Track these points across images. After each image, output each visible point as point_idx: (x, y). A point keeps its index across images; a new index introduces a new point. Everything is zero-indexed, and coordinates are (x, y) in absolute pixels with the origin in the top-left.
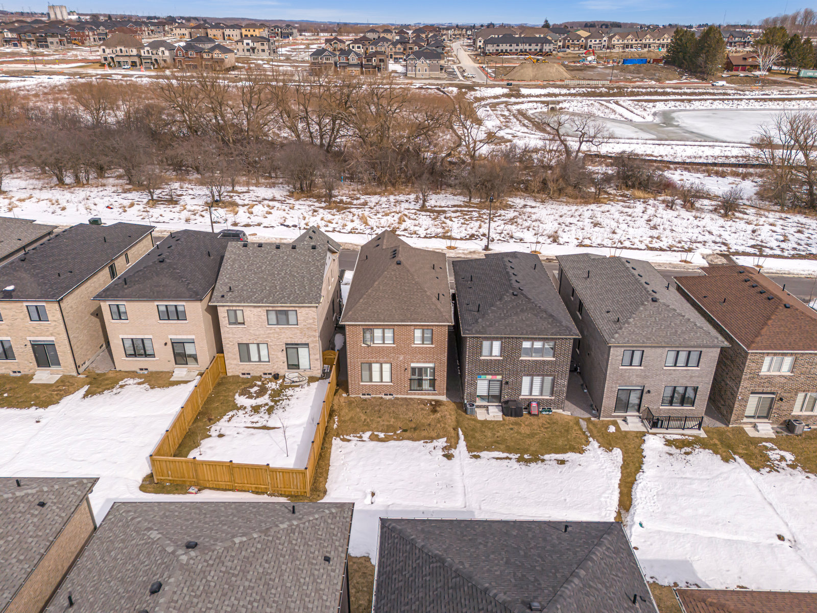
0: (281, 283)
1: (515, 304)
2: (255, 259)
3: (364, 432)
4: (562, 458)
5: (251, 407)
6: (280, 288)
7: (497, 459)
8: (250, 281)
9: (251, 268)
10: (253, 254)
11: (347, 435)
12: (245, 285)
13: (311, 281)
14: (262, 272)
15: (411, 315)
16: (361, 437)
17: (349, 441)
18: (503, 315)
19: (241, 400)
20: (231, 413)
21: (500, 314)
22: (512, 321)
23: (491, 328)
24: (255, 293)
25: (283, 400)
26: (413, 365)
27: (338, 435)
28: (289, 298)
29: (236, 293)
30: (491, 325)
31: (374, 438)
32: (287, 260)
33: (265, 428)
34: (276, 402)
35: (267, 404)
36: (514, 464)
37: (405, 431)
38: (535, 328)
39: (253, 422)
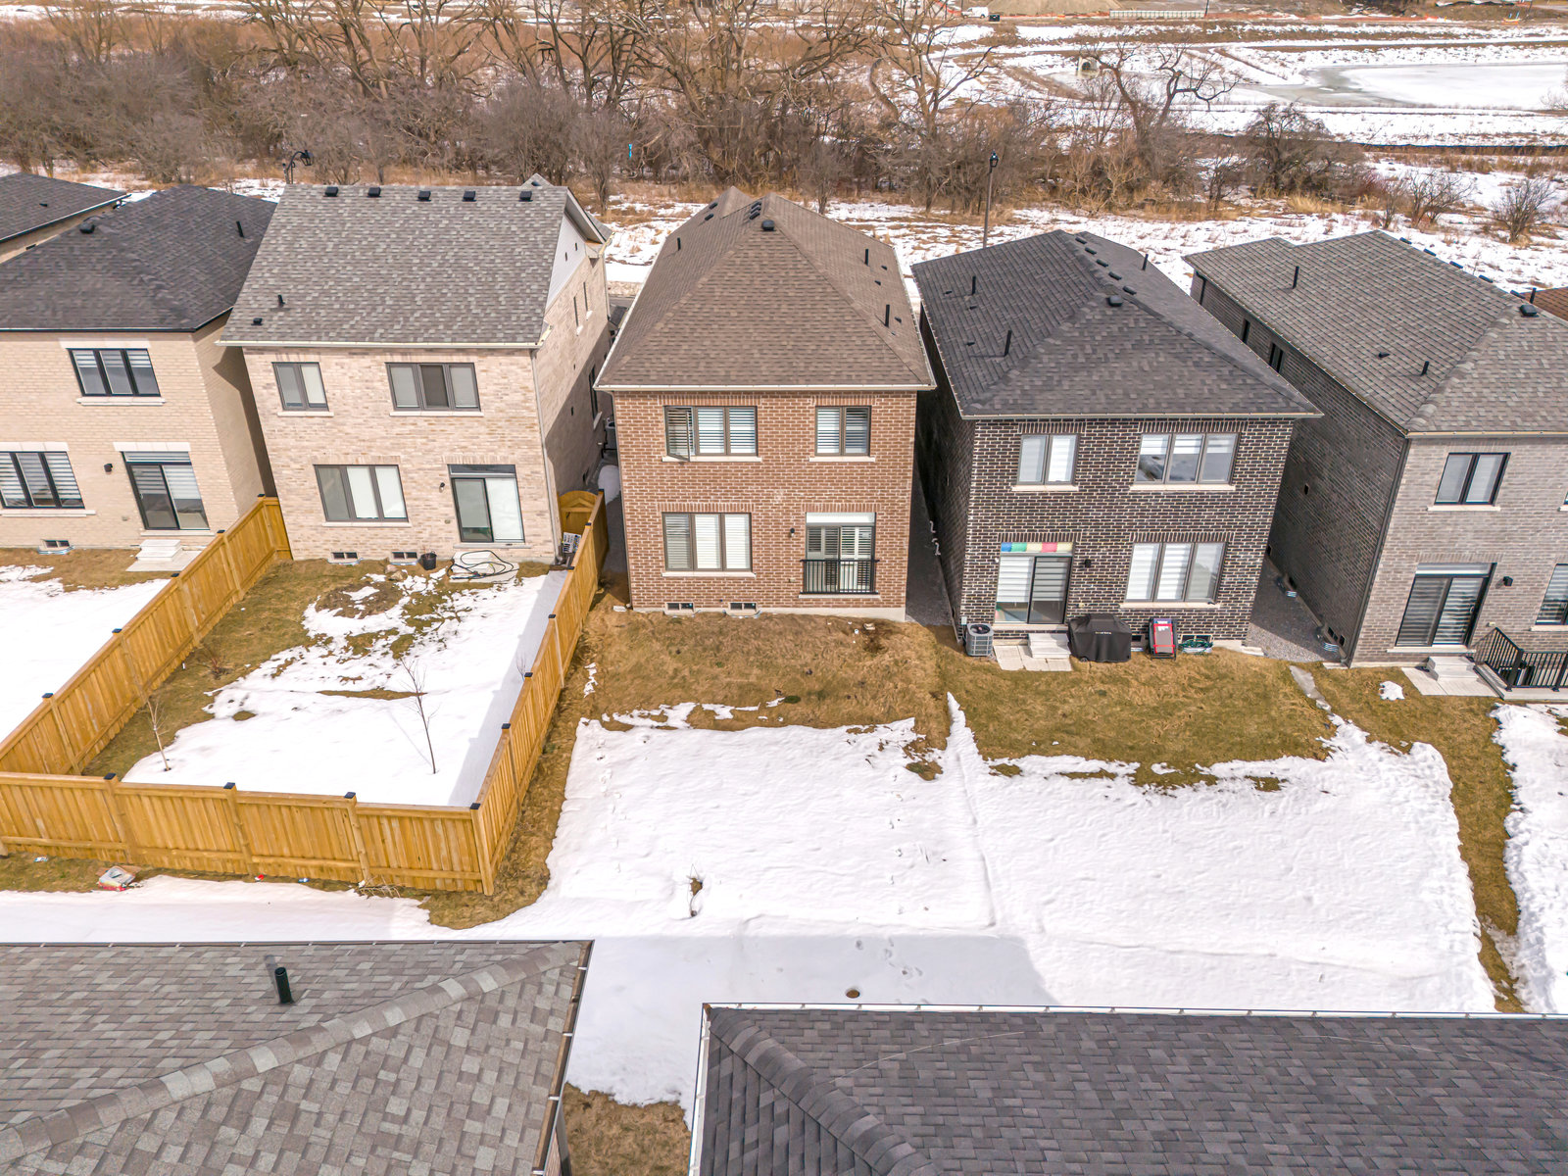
0: (429, 289)
1: (1115, 328)
2: (357, 227)
3: (671, 705)
4: (1266, 774)
5: (348, 638)
6: (425, 300)
7: (1073, 776)
8: (338, 282)
9: (343, 249)
10: (352, 214)
11: (622, 712)
12: (324, 293)
13: (516, 281)
14: (377, 259)
15: (808, 364)
16: (663, 718)
17: (627, 728)
18: (1081, 359)
19: (319, 621)
20: (285, 655)
21: (1075, 356)
22: (1112, 374)
23: (1048, 396)
24: (351, 313)
25: (443, 620)
26: (813, 519)
27: (595, 713)
28: (448, 327)
29: (297, 314)
30: (1048, 387)
31: (700, 720)
32: (447, 230)
33: (379, 693)
34: (420, 626)
35: (393, 631)
36: (1123, 788)
37: (792, 700)
38: (1181, 392)
39: (346, 679)
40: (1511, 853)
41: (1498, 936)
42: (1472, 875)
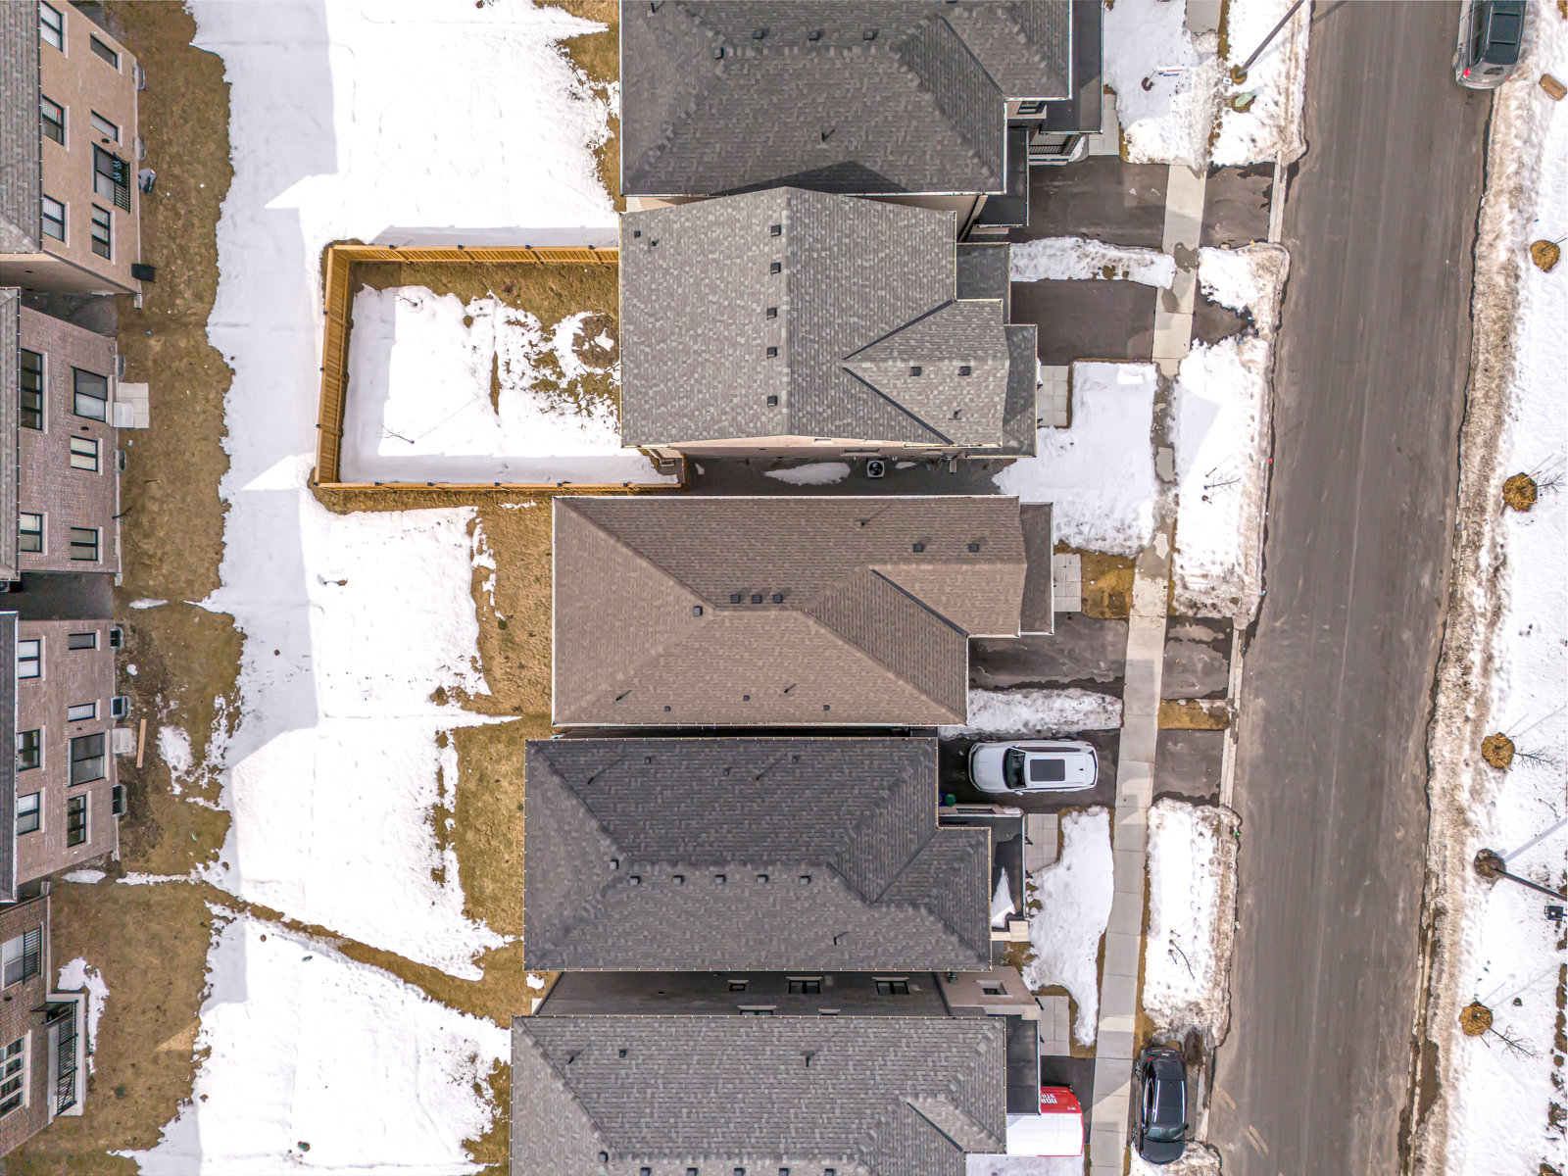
0: (671, 350)
2: (735, 269)
3: (494, 556)
4: (448, 876)
5: (552, 350)
6: (661, 352)
7: (440, 775)
8: (677, 278)
9: (712, 268)
10: (750, 260)
11: (483, 529)
12: (667, 271)
13: (679, 415)
14: (701, 298)
16: (481, 552)
17: (470, 533)
20: (531, 320)
24: (647, 301)
25: (577, 401)
27: (481, 513)
28: (635, 376)
29: (645, 260)
31: (479, 576)
32: (734, 345)
33: (495, 387)
34: (571, 390)
35: (561, 375)
36: (430, 798)
37: (503, 625)
39: (508, 364)
40: (393, 976)
41: (339, 942)
42: (377, 950)
